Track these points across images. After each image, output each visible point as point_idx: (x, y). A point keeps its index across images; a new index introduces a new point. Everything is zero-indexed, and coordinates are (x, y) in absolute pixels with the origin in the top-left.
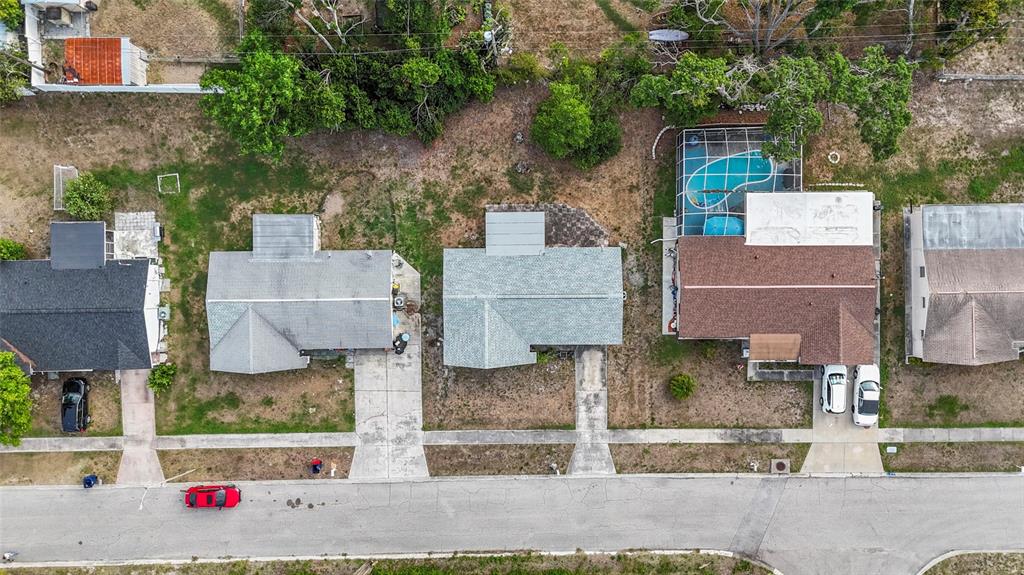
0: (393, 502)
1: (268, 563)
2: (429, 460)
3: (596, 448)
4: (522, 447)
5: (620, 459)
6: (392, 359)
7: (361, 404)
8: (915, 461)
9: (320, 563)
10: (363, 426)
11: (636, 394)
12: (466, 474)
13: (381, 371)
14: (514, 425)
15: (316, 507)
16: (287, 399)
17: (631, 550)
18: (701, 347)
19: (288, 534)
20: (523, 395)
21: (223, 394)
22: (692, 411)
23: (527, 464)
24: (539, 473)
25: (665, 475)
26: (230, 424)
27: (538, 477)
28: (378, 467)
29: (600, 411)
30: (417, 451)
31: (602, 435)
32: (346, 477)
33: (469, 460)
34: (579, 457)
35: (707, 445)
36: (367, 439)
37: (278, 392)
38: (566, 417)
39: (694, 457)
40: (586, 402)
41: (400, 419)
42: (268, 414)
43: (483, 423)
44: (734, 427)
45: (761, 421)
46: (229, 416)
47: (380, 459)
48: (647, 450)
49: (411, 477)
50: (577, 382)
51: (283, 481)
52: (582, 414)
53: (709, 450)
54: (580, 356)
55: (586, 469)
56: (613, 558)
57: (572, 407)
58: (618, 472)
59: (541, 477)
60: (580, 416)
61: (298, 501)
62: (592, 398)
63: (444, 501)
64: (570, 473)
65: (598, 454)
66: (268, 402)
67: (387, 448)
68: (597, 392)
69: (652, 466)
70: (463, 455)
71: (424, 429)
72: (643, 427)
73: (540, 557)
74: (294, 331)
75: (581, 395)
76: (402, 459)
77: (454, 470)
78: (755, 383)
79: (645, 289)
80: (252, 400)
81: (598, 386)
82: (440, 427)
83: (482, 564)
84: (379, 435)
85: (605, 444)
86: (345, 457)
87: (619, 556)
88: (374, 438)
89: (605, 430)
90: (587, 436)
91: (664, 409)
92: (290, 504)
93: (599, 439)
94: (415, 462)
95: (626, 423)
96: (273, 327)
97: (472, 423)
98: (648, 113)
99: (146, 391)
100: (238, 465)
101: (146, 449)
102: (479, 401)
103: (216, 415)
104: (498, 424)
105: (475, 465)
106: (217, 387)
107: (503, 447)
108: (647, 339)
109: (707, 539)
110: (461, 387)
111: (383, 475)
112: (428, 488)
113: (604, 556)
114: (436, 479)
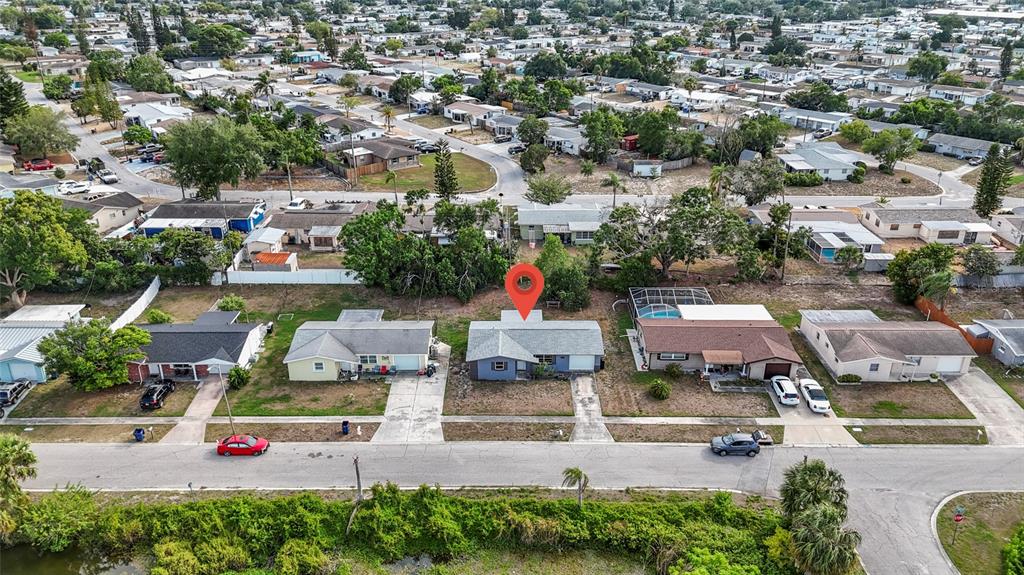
0: (407, 454)
1: (274, 491)
2: (444, 431)
3: (593, 425)
4: (528, 424)
5: (616, 433)
6: (423, 379)
7: (391, 400)
8: (883, 436)
9: (325, 491)
10: (388, 412)
11: (623, 398)
12: (478, 439)
13: (414, 385)
14: (521, 414)
15: (335, 457)
16: (331, 397)
17: (638, 488)
18: (671, 373)
19: (302, 473)
20: (528, 397)
21: (279, 395)
22: (673, 407)
23: (533, 435)
24: (544, 440)
25: (660, 444)
26: (277, 411)
27: (543, 443)
28: (398, 434)
29: (595, 407)
30: (437, 425)
31: (598, 419)
32: (369, 441)
33: (481, 432)
34: (580, 432)
35: (692, 425)
36: (392, 418)
37: (325, 394)
38: (567, 409)
39: (684, 432)
40: (582, 401)
41: (422, 409)
42: (313, 406)
43: (496, 413)
44: (712, 416)
45: (735, 414)
46: (279, 406)
47: (402, 430)
48: (640, 427)
49: (427, 441)
50: (573, 391)
51: (310, 443)
52: (579, 407)
53: (695, 429)
54: (574, 379)
55: (586, 438)
56: (621, 491)
57: (570, 402)
58: (616, 441)
59: (546, 443)
60: (578, 409)
61: (320, 454)
62: (586, 400)
63: (455, 455)
64: (573, 440)
65: (597, 429)
66: (315, 400)
67: (406, 424)
68: (590, 397)
69: (646, 437)
70: (476, 428)
71: (443, 414)
72: (634, 416)
73: (549, 491)
74: (355, 344)
75: (577, 398)
76: (422, 430)
77: (467, 438)
78: (720, 393)
79: (619, 353)
80: (302, 399)
81: (590, 394)
82: (457, 414)
83: (489, 495)
84: (404, 417)
85: (602, 422)
86: (371, 429)
87: (627, 491)
88: (399, 418)
89: (600, 416)
90: (585, 420)
91: (649, 407)
92: (312, 455)
93: (596, 421)
94: (433, 432)
95: (618, 413)
96: (341, 342)
97: (485, 412)
98: (606, 294)
99: (218, 393)
100: (274, 432)
101: (198, 423)
102: (492, 400)
103: (268, 406)
104: (508, 413)
105: (486, 434)
106: (276, 392)
107: (511, 424)
108: (626, 373)
109: (712, 483)
110: (477, 393)
111: (403, 440)
112: (441, 448)
113: (611, 491)
114: (450, 443)
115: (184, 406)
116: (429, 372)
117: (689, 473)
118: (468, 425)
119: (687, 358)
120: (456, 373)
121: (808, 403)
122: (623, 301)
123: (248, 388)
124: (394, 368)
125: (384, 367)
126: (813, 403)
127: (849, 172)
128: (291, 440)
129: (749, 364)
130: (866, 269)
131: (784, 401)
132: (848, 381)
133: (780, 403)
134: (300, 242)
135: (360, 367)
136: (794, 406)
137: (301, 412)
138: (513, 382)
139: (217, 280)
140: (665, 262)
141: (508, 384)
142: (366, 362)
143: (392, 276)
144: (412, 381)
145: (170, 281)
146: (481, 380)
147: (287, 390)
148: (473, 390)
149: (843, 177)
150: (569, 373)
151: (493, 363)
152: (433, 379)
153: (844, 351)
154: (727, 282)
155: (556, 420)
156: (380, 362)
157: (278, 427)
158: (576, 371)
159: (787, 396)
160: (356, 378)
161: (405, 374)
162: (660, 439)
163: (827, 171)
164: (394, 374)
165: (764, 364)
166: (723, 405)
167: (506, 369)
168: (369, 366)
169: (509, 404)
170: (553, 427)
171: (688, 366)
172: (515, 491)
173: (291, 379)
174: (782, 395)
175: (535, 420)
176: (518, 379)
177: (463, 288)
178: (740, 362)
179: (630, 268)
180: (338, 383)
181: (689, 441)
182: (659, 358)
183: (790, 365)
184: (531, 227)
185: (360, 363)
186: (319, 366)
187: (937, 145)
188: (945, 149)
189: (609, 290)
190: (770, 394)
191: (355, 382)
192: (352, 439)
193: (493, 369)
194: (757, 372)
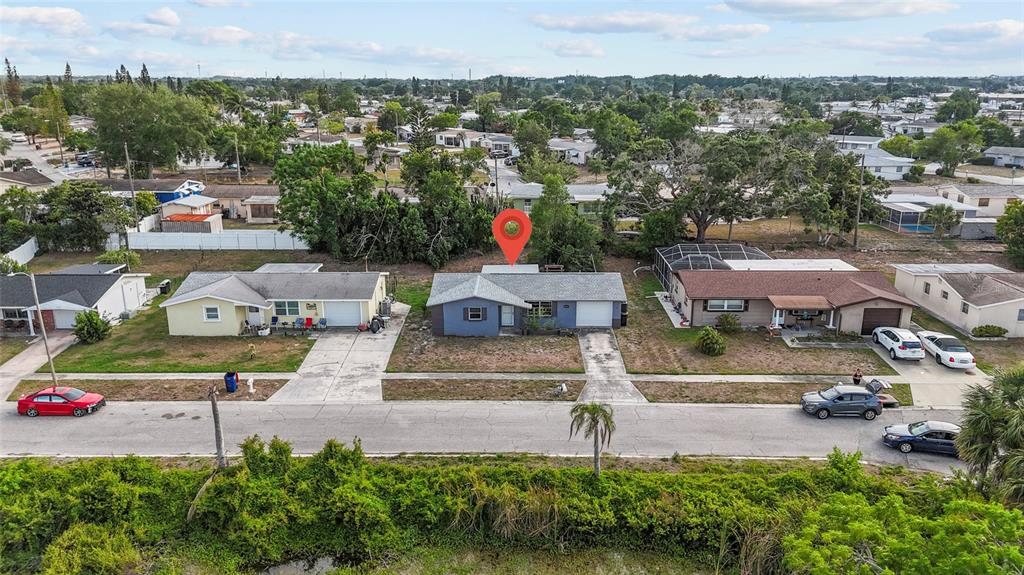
0: (320, 416)
2: (385, 388)
3: (613, 383)
4: (514, 382)
5: (650, 391)
6: (363, 336)
7: (313, 356)
9: (172, 459)
10: (303, 369)
11: (657, 355)
12: (435, 399)
13: (349, 341)
14: (504, 371)
15: (205, 418)
16: (223, 353)
17: (693, 456)
18: (724, 328)
19: (142, 437)
20: (516, 353)
21: (148, 351)
22: (732, 364)
23: (521, 393)
24: (538, 400)
25: (721, 405)
26: (138, 367)
27: (537, 403)
28: (312, 393)
29: (615, 363)
30: (376, 382)
31: (621, 377)
32: (264, 400)
33: (441, 390)
34: (593, 390)
35: (766, 384)
36: (309, 375)
37: (216, 350)
38: (574, 366)
39: (755, 391)
40: (596, 358)
41: (356, 366)
42: (193, 362)
43: (467, 369)
44: (794, 374)
46: (141, 362)
47: (319, 388)
48: (686, 386)
49: (356, 401)
50: (582, 347)
51: (172, 403)
52: (592, 364)
53: (767, 387)
54: (583, 335)
55: (603, 397)
56: (664, 460)
57: (578, 359)
58: (651, 401)
59: (542, 403)
60: (590, 365)
61: (182, 415)
62: (602, 356)
63: (395, 416)
64: (583, 400)
65: (619, 387)
66: (199, 356)
67: (328, 381)
68: (608, 353)
69: (697, 396)
70: (434, 386)
71: (387, 371)
72: (675, 373)
73: (543, 459)
74: (269, 288)
75: (586, 355)
76: (351, 388)
77: (419, 397)
78: (799, 349)
79: (647, 311)
80: (181, 355)
81: (609, 350)
82: (408, 371)
83: (445, 464)
84: (327, 373)
85: (627, 381)
86: (270, 388)
87: (675, 459)
88: (318, 375)
89: (625, 374)
90: (602, 377)
91: (697, 363)
92: (169, 416)
93: (618, 378)
94: (367, 390)
95: (652, 371)
96: (250, 286)
97: (451, 369)
98: (624, 261)
99: (57, 348)
100: (117, 391)
101: (10, 380)
102: (462, 356)
103: (126, 362)
104: (485, 369)
105: (448, 393)
106: (146, 347)
107: (489, 381)
108: (659, 330)
109: (815, 450)
110: (440, 350)
111: (319, 399)
112: (378, 408)
113: (649, 459)
114: (392, 402)
116: (374, 327)
117: (773, 438)
118: (423, 383)
119: (746, 309)
120: (414, 329)
121: (938, 356)
122: (647, 268)
123: (106, 344)
124: (323, 322)
125: (309, 320)
126: (946, 355)
127: (905, 171)
128: (143, 399)
129: (839, 308)
130: (963, 236)
131: (901, 354)
132: (988, 336)
133: (896, 358)
134: (235, 216)
135: (275, 320)
136: (916, 362)
137: (174, 369)
138: (495, 338)
139: (113, 243)
140: (702, 224)
141: (487, 340)
142: (283, 313)
143: (341, 234)
144: (348, 338)
146: (448, 336)
147: (162, 345)
148: (436, 347)
149: (899, 176)
150: (577, 330)
151: (465, 310)
152: (379, 336)
154: (783, 249)
155: (557, 377)
156: (304, 313)
157: (129, 384)
158: (585, 328)
159: (905, 346)
160: (267, 331)
161: (338, 330)
162: (719, 398)
163: (878, 169)
164: (322, 330)
165: (860, 311)
166: (808, 361)
167: (485, 319)
168: (288, 319)
169: (492, 361)
170: (553, 384)
171: (750, 319)
172: (488, 458)
173: (171, 333)
174: (896, 346)
175: (526, 377)
176: (501, 335)
177: (435, 251)
178: (825, 306)
180: (238, 338)
181: (764, 402)
182: (705, 309)
183: (900, 310)
184: (528, 200)
185: (274, 314)
186: (212, 313)
187: (996, 157)
188: (1006, 160)
189: (629, 257)
190: (876, 350)
191: (264, 338)
192: (238, 398)
193: (466, 318)
194: (852, 321)
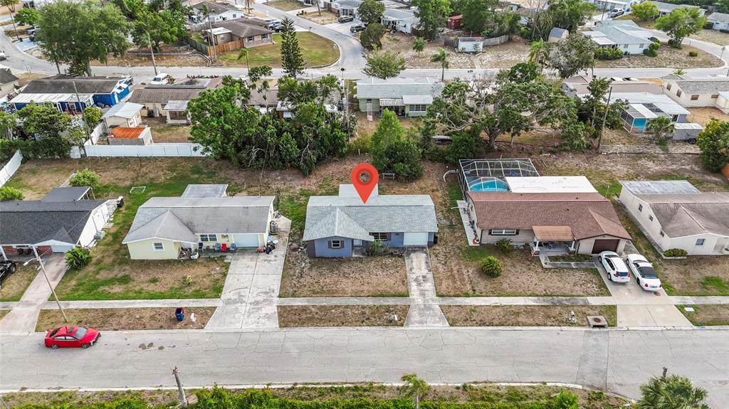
0: (241, 345)
1: (97, 393)
2: (280, 315)
3: (428, 308)
4: (363, 307)
5: (451, 315)
7: (229, 280)
8: (715, 317)
9: (152, 393)
10: (226, 294)
11: (457, 276)
12: (312, 325)
13: (253, 264)
14: (356, 295)
15: (166, 349)
16: (169, 279)
17: (475, 383)
18: (502, 249)
19: (129, 369)
20: (364, 276)
21: (119, 276)
22: (505, 286)
23: (368, 319)
24: (379, 325)
25: (495, 328)
26: (115, 294)
27: (378, 328)
28: (233, 321)
29: (429, 286)
30: (272, 309)
31: (433, 300)
32: (202, 328)
33: (316, 316)
34: (414, 315)
35: (526, 306)
36: (229, 302)
37: (165, 275)
38: (402, 289)
39: (518, 314)
40: (416, 280)
41: (260, 290)
42: (151, 288)
43: (332, 293)
44: (544, 295)
45: (567, 292)
46: (117, 289)
47: (237, 315)
48: (474, 309)
49: (261, 328)
50: (408, 269)
51: (143, 331)
52: (414, 287)
53: (529, 311)
54: (408, 255)
55: (421, 322)
56: (458, 388)
57: (404, 282)
58: (451, 325)
59: (382, 328)
60: (412, 288)
61: (151, 345)
62: (421, 278)
63: (289, 345)
64: (407, 325)
65: (431, 312)
66: (154, 281)
67: (243, 308)
68: (424, 274)
69: (481, 321)
70: (311, 312)
71: (280, 296)
72: (467, 295)
73: (383, 388)
74: (195, 223)
75: (411, 276)
76: (257, 315)
77: (302, 323)
78: (550, 269)
79: (451, 226)
80: (141, 280)
81: (424, 271)
82: (294, 295)
83: (322, 394)
84: (240, 300)
85: (436, 304)
86: (206, 314)
87: (464, 387)
88: (235, 302)
89: (434, 297)
90: (420, 301)
91: (482, 284)
92: (143, 347)
93: (431, 302)
94: (268, 317)
95: (452, 294)
96: (181, 220)
97: (321, 293)
98: (438, 165)
99: (58, 274)
100: (108, 318)
101: (33, 309)
102: (328, 280)
103: (107, 288)
104: (344, 293)
105: (321, 320)
106: (117, 272)
107: (347, 307)
108: (459, 248)
109: (551, 375)
110: (314, 273)
111: (237, 327)
112: (275, 336)
113: (448, 387)
114: (285, 329)
115: (22, 289)
117: (527, 363)
118: (304, 309)
119: (517, 233)
120: (295, 250)
121: (638, 280)
122: (453, 171)
123: (91, 268)
124: (233, 246)
125: (224, 245)
126: (644, 281)
127: (646, 47)
128: (124, 328)
129: (578, 240)
130: (674, 138)
131: (614, 279)
132: (674, 255)
133: (610, 280)
134: (158, 115)
135: (201, 245)
136: (624, 284)
137: (139, 295)
138: (349, 260)
139: (75, 153)
140: (492, 133)
141: (344, 262)
142: (207, 240)
143: (238, 150)
144: (252, 260)
145: (31, 155)
146: (319, 258)
147: (127, 270)
148: (310, 269)
149: (640, 51)
150: (404, 249)
151: (329, 242)
152: (271, 256)
153: (671, 226)
154: (548, 152)
155: (391, 302)
156: (220, 241)
157: (111, 313)
158: (410, 247)
159: (618, 274)
160: (197, 256)
161: (244, 250)
162: (496, 322)
163: (626, 46)
164: (233, 252)
165: (593, 241)
166: (554, 282)
167: (343, 247)
168: (211, 244)
169: (347, 284)
170: (388, 309)
171: (518, 241)
172: (349, 388)
173: (132, 258)
174: (613, 272)
175: (370, 302)
176: (354, 255)
177: (305, 161)
178: (569, 238)
179: (461, 141)
180: (178, 261)
181: (524, 325)
182: (490, 233)
183: (619, 240)
184: (369, 100)
185: (200, 241)
186: (159, 246)
187: (715, 23)
188: (722, 26)
189: (440, 161)
190: (600, 269)
191: (194, 261)
192: (186, 326)
193: (330, 247)
194: (586, 247)
